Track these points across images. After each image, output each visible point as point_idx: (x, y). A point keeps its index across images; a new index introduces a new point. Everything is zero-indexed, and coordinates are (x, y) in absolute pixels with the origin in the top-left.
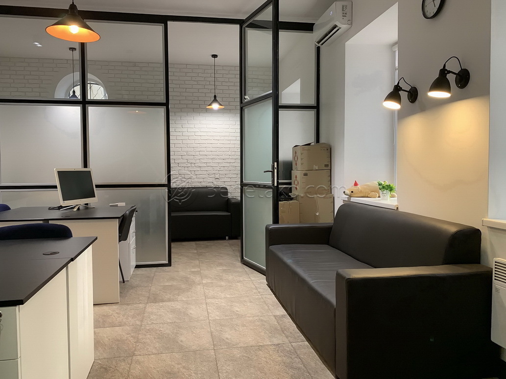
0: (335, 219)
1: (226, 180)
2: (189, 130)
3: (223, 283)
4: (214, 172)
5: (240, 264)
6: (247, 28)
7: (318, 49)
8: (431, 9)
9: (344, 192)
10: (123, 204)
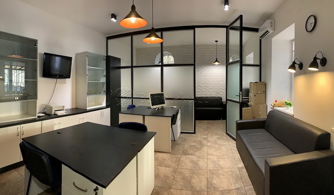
0: (267, 116)
1: (221, 94)
2: (206, 73)
3: (217, 146)
4: (216, 90)
5: (225, 134)
6: (229, 30)
7: (261, 40)
8: (310, 28)
9: (271, 105)
10: (176, 107)
